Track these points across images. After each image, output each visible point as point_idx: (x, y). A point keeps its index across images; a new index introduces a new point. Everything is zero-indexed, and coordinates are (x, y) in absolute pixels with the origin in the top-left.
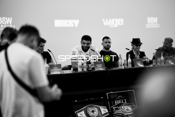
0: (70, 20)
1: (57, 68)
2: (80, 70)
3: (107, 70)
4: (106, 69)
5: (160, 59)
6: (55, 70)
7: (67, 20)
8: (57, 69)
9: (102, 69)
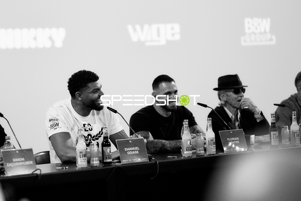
0: (40, 30)
1: (23, 159)
2: (81, 163)
3: (153, 162)
4: (150, 159)
5: (289, 129)
6: (17, 164)
7: (32, 30)
8: (23, 163)
9: (139, 160)
